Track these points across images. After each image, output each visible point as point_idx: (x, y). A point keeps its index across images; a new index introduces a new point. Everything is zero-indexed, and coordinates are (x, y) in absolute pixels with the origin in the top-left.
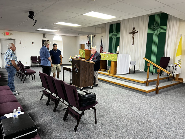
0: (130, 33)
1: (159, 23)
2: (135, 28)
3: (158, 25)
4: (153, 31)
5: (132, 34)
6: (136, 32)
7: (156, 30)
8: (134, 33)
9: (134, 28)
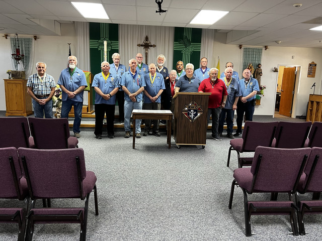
0: (139, 45)
1: (190, 38)
2: (149, 39)
3: (188, 40)
4: (181, 47)
5: (143, 47)
6: (151, 46)
7: (186, 47)
8: (147, 46)
9: (147, 39)
